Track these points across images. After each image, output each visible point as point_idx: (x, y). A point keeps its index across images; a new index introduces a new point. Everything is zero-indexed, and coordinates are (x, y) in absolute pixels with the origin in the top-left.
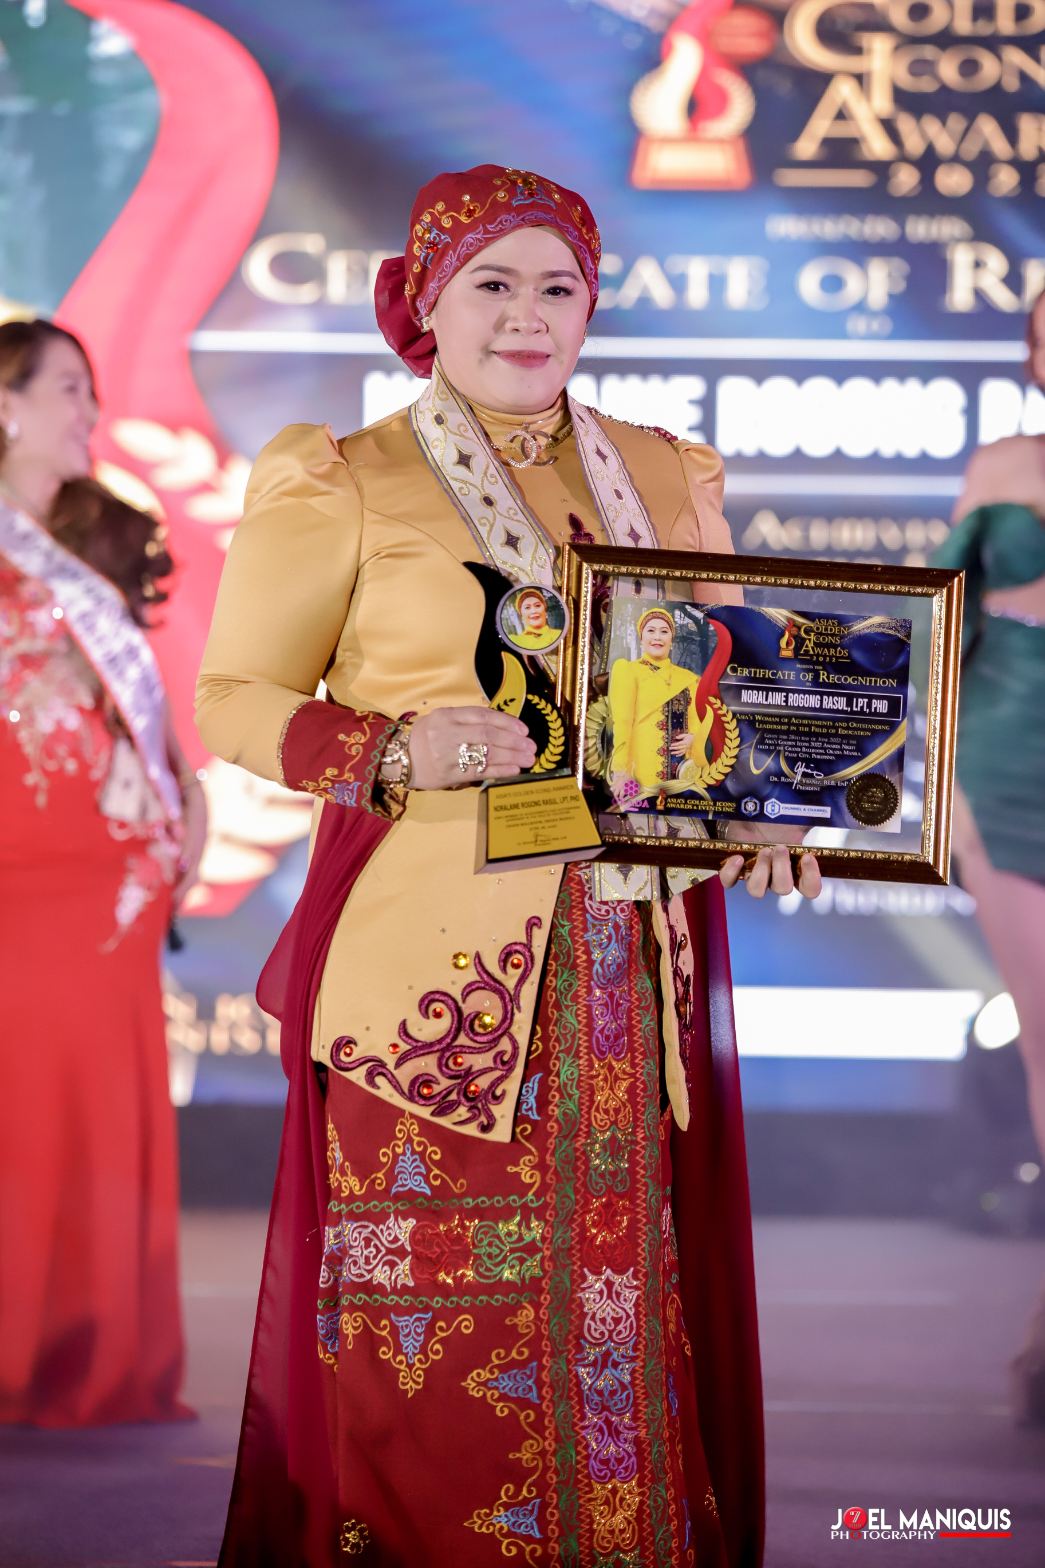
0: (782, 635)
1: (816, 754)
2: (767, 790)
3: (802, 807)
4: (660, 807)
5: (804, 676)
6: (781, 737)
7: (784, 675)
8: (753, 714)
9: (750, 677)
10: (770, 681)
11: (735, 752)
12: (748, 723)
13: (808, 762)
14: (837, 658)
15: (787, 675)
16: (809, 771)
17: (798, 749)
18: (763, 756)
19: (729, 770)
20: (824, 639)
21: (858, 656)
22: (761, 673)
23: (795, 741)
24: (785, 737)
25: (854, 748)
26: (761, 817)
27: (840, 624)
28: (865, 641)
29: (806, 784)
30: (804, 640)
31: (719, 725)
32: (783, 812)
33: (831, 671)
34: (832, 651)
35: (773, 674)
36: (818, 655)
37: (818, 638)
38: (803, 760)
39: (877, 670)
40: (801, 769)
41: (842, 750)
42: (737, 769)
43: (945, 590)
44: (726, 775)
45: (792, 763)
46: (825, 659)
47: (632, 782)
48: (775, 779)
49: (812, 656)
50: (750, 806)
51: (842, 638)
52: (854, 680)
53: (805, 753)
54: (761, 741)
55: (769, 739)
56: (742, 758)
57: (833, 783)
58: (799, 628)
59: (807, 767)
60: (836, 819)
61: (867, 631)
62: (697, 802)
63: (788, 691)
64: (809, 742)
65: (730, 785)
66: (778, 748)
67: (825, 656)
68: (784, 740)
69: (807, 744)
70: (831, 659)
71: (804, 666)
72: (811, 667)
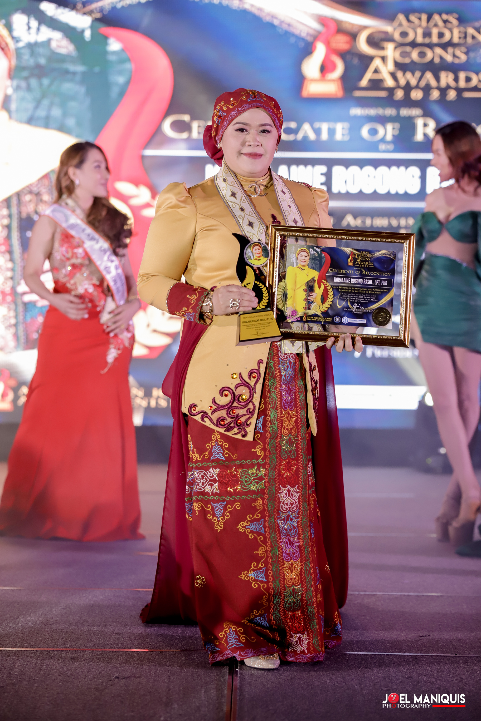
0: (349, 257)
1: (361, 300)
2: (343, 313)
3: (356, 320)
4: (304, 320)
5: (357, 272)
6: (348, 294)
7: (349, 272)
8: (338, 286)
9: (337, 273)
10: (344, 274)
11: (332, 300)
12: (336, 289)
13: (358, 303)
14: (369, 265)
15: (351, 272)
16: (359, 307)
17: (355, 299)
18: (342, 301)
19: (329, 306)
20: (364, 259)
21: (377, 265)
22: (341, 271)
23: (354, 296)
24: (350, 294)
25: (375, 298)
26: (341, 323)
27: (370, 253)
28: (379, 259)
29: (358, 311)
30: (357, 259)
31: (326, 290)
32: (349, 321)
33: (366, 270)
34: (367, 263)
35: (345, 272)
36: (362, 265)
37: (362, 259)
38: (356, 303)
39: (384, 270)
40: (356, 306)
41: (370, 299)
42: (332, 306)
43: (408, 241)
44: (328, 308)
45: (352, 304)
46: (364, 266)
47: (294, 311)
48: (346, 310)
49: (360, 265)
50: (337, 319)
51: (371, 258)
52: (375, 274)
53: (357, 300)
54: (341, 296)
55: (344, 295)
56: (334, 302)
57: (367, 311)
58: (355, 255)
59: (357, 305)
60: (368, 324)
61: (380, 256)
62: (318, 318)
63: (351, 278)
64: (359, 296)
65: (330, 312)
66: (347, 298)
67: (364, 265)
68: (349, 295)
69: (358, 297)
70: (367, 266)
71: (357, 269)
72: (359, 269)
